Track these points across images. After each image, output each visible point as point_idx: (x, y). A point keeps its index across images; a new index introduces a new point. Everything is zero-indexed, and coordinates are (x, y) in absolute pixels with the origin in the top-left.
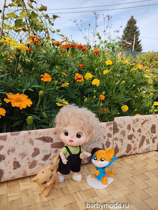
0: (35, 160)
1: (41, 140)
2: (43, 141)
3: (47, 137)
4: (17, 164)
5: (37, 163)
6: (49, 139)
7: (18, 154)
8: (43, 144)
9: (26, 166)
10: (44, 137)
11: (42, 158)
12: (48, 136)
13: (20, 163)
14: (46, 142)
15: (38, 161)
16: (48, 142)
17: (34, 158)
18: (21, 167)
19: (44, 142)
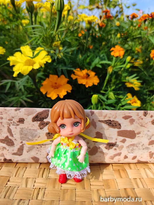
1: (105, 123)
2: (108, 125)
3: (113, 121)
6: (115, 124)
8: (108, 129)
10: (110, 121)
12: (115, 120)
14: (112, 127)
16: (114, 128)
19: (109, 127)
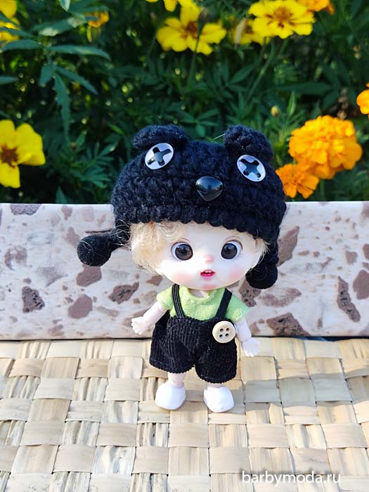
0: (88, 295)
4: (34, 299)
5: (94, 304)
7: (35, 268)
9: (59, 306)
11: (110, 292)
13: (41, 294)
15: (95, 299)
17: (83, 290)
18: (44, 309)
